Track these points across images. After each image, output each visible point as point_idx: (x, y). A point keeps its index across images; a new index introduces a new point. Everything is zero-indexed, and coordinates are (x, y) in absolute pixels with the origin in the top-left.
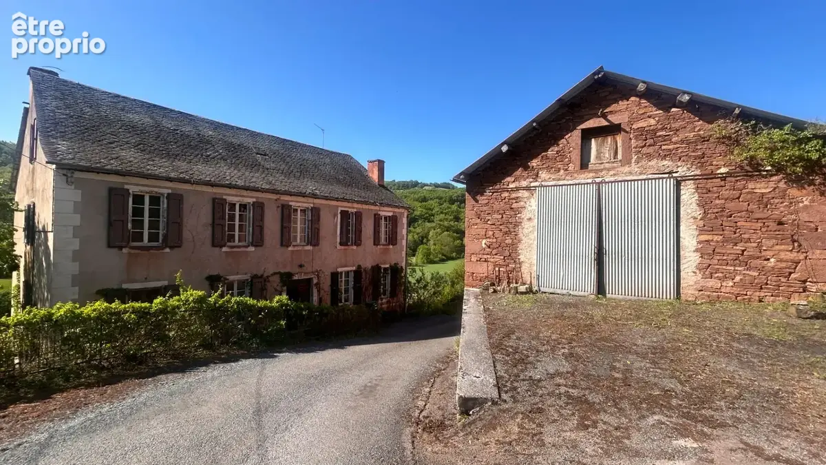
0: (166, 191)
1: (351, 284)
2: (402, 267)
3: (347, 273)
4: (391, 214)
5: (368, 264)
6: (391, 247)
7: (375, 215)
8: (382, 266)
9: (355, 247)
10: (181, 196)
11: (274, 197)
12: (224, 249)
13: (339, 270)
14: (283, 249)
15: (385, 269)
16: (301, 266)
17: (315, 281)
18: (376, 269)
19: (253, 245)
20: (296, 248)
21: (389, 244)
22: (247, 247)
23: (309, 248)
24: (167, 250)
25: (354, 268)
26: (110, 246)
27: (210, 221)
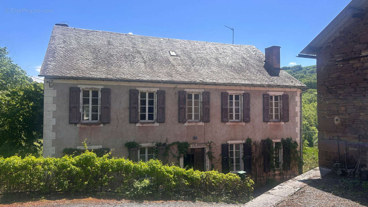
0: (100, 87)
1: (242, 155)
2: (296, 143)
3: (238, 146)
4: (281, 94)
5: (258, 137)
6: (283, 123)
7: (264, 95)
8: (274, 141)
9: (244, 124)
10: (109, 90)
11: (173, 86)
12: (138, 125)
13: (230, 142)
14: (180, 125)
15: (276, 143)
16: (195, 138)
17: (207, 150)
18: (267, 143)
19: (158, 122)
20: (190, 124)
21: (280, 121)
22: (153, 123)
23: (201, 124)
24: (102, 125)
25: (244, 142)
26: (70, 123)
27: (128, 106)
